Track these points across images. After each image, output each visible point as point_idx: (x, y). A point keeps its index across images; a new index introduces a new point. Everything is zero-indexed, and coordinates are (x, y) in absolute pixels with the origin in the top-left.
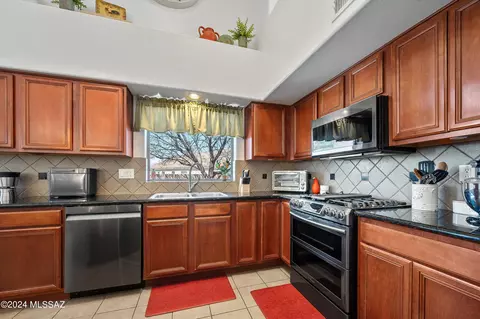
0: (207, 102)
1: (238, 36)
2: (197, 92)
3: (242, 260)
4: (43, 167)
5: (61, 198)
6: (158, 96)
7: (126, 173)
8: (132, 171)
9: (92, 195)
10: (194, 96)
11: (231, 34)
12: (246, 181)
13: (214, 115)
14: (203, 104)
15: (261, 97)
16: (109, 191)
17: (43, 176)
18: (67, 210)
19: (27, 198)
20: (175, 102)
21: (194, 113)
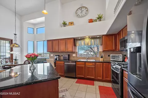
0: (91, 37)
1: (98, 18)
2: (88, 36)
3: (98, 78)
4: (62, 54)
5: (64, 60)
6: (80, 38)
7: (74, 55)
8: (75, 55)
9: (69, 59)
10: (87, 37)
11: (96, 19)
12: (102, 57)
13: (92, 40)
14: (90, 38)
15: (105, 34)
16: (72, 59)
17: (62, 56)
18: (65, 62)
19: (60, 59)
20: (83, 39)
21: (87, 40)
